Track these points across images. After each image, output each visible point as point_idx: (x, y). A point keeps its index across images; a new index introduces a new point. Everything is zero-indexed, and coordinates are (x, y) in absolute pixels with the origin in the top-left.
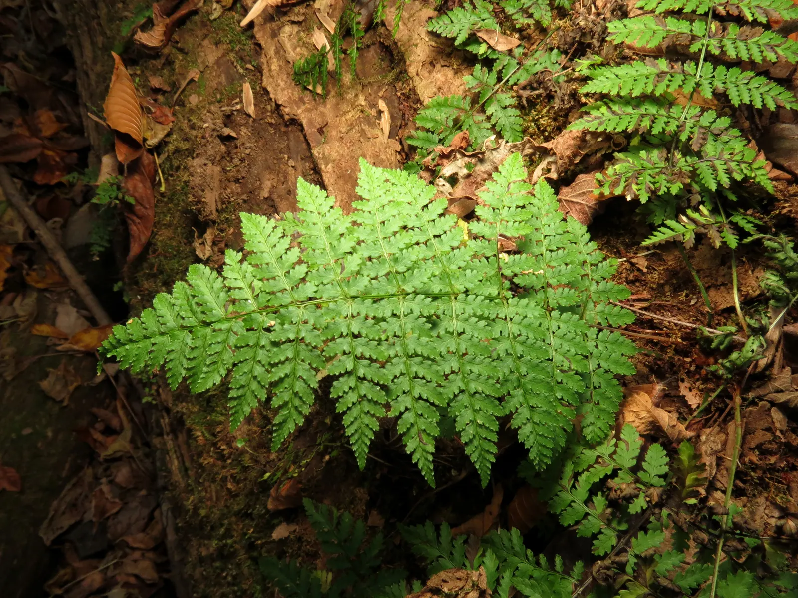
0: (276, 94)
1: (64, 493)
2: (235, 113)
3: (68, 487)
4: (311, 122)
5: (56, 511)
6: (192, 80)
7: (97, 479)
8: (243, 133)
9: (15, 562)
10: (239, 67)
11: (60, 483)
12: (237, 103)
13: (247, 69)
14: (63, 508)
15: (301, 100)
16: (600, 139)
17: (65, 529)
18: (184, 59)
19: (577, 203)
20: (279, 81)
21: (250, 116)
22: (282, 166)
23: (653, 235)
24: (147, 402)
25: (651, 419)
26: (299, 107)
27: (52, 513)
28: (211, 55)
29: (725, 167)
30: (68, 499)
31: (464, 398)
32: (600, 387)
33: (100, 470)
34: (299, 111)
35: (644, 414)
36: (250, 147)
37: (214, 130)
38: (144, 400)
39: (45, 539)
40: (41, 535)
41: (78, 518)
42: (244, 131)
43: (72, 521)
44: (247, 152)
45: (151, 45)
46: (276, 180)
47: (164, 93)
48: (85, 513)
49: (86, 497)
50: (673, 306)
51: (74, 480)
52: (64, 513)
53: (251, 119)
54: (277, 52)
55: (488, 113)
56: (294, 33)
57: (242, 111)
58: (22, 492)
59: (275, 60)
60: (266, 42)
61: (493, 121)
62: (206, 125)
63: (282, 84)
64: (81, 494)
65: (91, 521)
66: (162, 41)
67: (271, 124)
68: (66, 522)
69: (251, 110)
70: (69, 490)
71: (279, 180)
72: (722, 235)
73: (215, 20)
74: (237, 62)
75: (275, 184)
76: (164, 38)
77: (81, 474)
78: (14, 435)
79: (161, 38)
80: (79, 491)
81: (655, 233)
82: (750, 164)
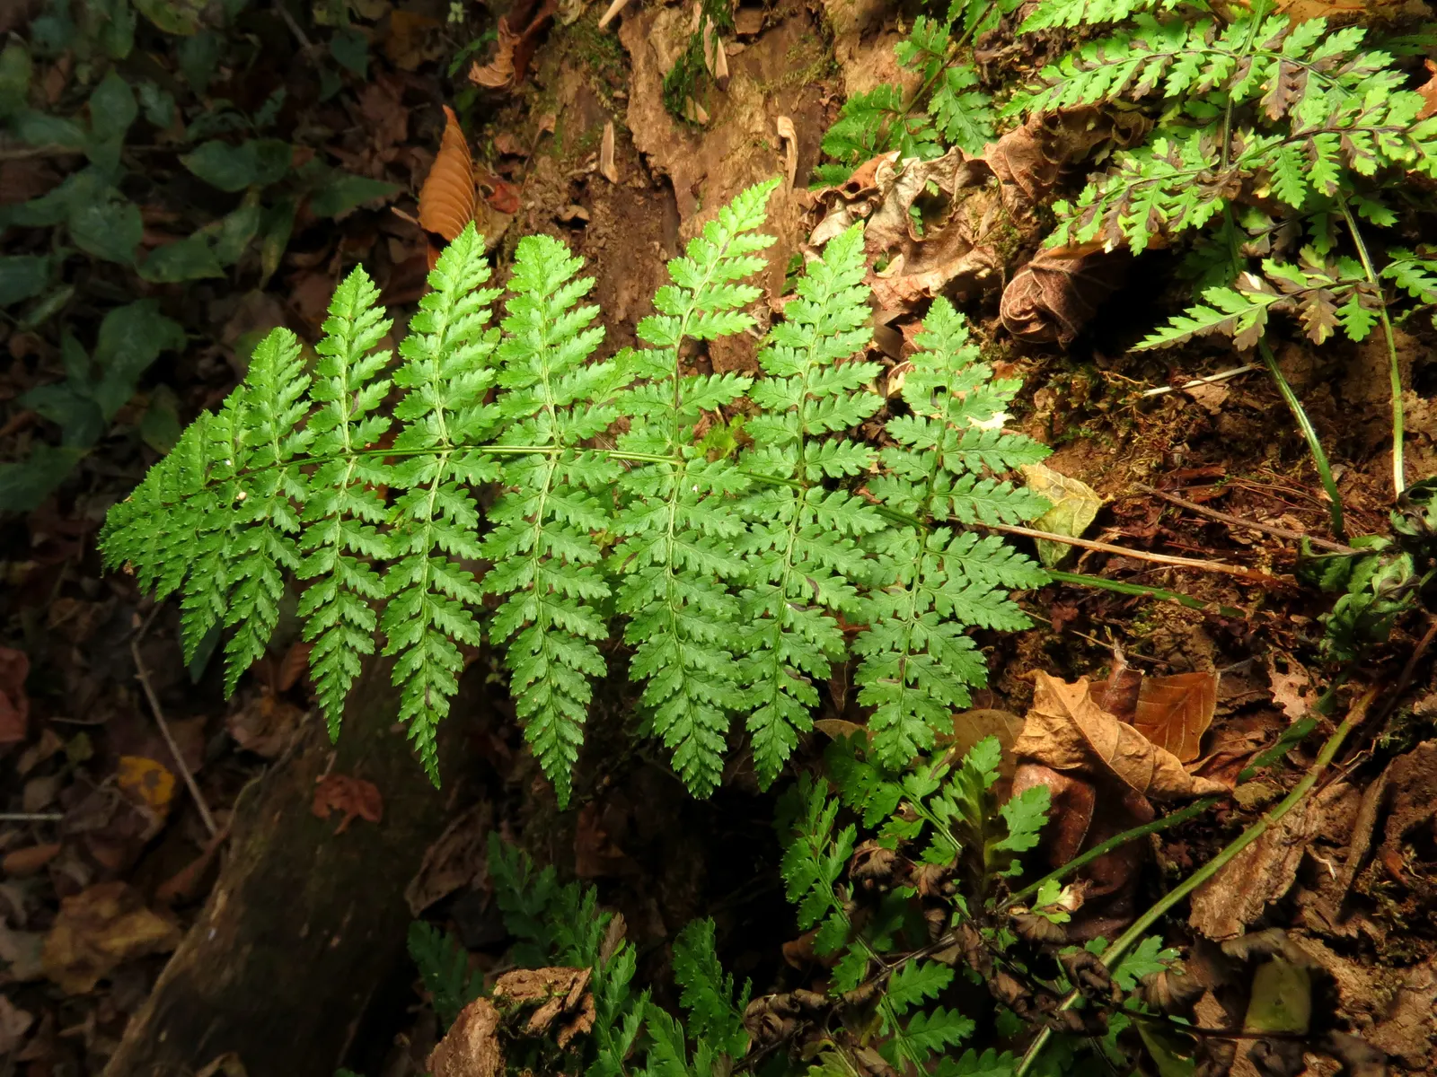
0: (640, 136)
1: (445, 835)
2: (590, 178)
3: (452, 827)
4: (684, 174)
5: (432, 864)
6: (546, 134)
7: (496, 819)
8: (597, 211)
9: (369, 934)
10: (603, 98)
11: (442, 818)
12: (592, 161)
13: (616, 99)
14: (442, 860)
15: (674, 139)
16: (1090, 126)
17: (443, 895)
18: (542, 99)
19: (1051, 272)
20: (648, 112)
21: (607, 181)
22: (647, 262)
23: (1168, 325)
24: (493, 684)
25: (1075, 736)
26: (669, 153)
27: (424, 866)
28: (570, 85)
29: (1335, 147)
30: (450, 847)
31: (537, 639)
32: (924, 651)
33: (505, 807)
34: (670, 160)
35: (1061, 723)
36: (606, 235)
37: (542, 211)
38: (489, 679)
39: (412, 905)
40: (408, 897)
41: (464, 882)
42: (600, 207)
43: (454, 885)
44: (601, 244)
45: (492, 84)
46: (637, 288)
47: (522, 159)
48: (475, 874)
49: (478, 849)
50: (1277, 493)
51: (463, 817)
52: (443, 869)
53: (610, 188)
54: (648, 61)
55: (932, 110)
56: (672, 22)
57: (597, 173)
58: (384, 824)
59: (644, 75)
60: (636, 47)
61: (941, 125)
62: (530, 204)
63: (650, 115)
64: (470, 843)
65: (480, 890)
66: (508, 76)
67: (638, 190)
68: (445, 884)
69: (610, 171)
70: (452, 833)
71: (641, 288)
72: (1341, 311)
73: (574, 24)
74: (602, 89)
75: (635, 295)
76: (513, 70)
77: (474, 809)
78: (380, 732)
79: (507, 71)
80: (468, 836)
81: (1173, 320)
82: (1403, 134)
